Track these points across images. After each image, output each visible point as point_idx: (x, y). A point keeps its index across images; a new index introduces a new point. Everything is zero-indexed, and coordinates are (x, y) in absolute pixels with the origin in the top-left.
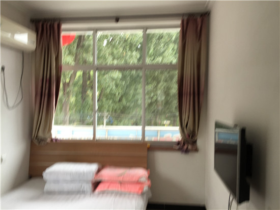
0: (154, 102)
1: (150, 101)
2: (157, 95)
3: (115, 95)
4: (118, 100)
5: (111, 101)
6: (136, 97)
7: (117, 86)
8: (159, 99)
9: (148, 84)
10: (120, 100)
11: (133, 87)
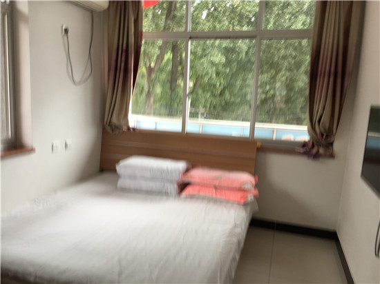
0: (270, 98)
1: (263, 96)
2: (275, 89)
3: (215, 86)
4: (219, 93)
5: (209, 94)
6: (244, 91)
7: (218, 74)
8: (278, 93)
9: (262, 73)
10: (222, 94)
11: (241, 77)
